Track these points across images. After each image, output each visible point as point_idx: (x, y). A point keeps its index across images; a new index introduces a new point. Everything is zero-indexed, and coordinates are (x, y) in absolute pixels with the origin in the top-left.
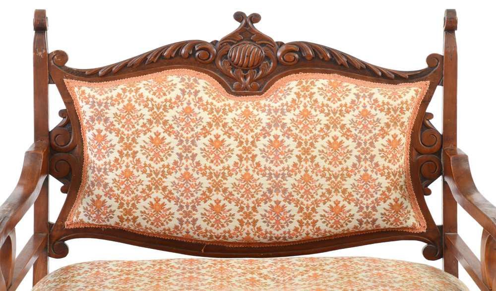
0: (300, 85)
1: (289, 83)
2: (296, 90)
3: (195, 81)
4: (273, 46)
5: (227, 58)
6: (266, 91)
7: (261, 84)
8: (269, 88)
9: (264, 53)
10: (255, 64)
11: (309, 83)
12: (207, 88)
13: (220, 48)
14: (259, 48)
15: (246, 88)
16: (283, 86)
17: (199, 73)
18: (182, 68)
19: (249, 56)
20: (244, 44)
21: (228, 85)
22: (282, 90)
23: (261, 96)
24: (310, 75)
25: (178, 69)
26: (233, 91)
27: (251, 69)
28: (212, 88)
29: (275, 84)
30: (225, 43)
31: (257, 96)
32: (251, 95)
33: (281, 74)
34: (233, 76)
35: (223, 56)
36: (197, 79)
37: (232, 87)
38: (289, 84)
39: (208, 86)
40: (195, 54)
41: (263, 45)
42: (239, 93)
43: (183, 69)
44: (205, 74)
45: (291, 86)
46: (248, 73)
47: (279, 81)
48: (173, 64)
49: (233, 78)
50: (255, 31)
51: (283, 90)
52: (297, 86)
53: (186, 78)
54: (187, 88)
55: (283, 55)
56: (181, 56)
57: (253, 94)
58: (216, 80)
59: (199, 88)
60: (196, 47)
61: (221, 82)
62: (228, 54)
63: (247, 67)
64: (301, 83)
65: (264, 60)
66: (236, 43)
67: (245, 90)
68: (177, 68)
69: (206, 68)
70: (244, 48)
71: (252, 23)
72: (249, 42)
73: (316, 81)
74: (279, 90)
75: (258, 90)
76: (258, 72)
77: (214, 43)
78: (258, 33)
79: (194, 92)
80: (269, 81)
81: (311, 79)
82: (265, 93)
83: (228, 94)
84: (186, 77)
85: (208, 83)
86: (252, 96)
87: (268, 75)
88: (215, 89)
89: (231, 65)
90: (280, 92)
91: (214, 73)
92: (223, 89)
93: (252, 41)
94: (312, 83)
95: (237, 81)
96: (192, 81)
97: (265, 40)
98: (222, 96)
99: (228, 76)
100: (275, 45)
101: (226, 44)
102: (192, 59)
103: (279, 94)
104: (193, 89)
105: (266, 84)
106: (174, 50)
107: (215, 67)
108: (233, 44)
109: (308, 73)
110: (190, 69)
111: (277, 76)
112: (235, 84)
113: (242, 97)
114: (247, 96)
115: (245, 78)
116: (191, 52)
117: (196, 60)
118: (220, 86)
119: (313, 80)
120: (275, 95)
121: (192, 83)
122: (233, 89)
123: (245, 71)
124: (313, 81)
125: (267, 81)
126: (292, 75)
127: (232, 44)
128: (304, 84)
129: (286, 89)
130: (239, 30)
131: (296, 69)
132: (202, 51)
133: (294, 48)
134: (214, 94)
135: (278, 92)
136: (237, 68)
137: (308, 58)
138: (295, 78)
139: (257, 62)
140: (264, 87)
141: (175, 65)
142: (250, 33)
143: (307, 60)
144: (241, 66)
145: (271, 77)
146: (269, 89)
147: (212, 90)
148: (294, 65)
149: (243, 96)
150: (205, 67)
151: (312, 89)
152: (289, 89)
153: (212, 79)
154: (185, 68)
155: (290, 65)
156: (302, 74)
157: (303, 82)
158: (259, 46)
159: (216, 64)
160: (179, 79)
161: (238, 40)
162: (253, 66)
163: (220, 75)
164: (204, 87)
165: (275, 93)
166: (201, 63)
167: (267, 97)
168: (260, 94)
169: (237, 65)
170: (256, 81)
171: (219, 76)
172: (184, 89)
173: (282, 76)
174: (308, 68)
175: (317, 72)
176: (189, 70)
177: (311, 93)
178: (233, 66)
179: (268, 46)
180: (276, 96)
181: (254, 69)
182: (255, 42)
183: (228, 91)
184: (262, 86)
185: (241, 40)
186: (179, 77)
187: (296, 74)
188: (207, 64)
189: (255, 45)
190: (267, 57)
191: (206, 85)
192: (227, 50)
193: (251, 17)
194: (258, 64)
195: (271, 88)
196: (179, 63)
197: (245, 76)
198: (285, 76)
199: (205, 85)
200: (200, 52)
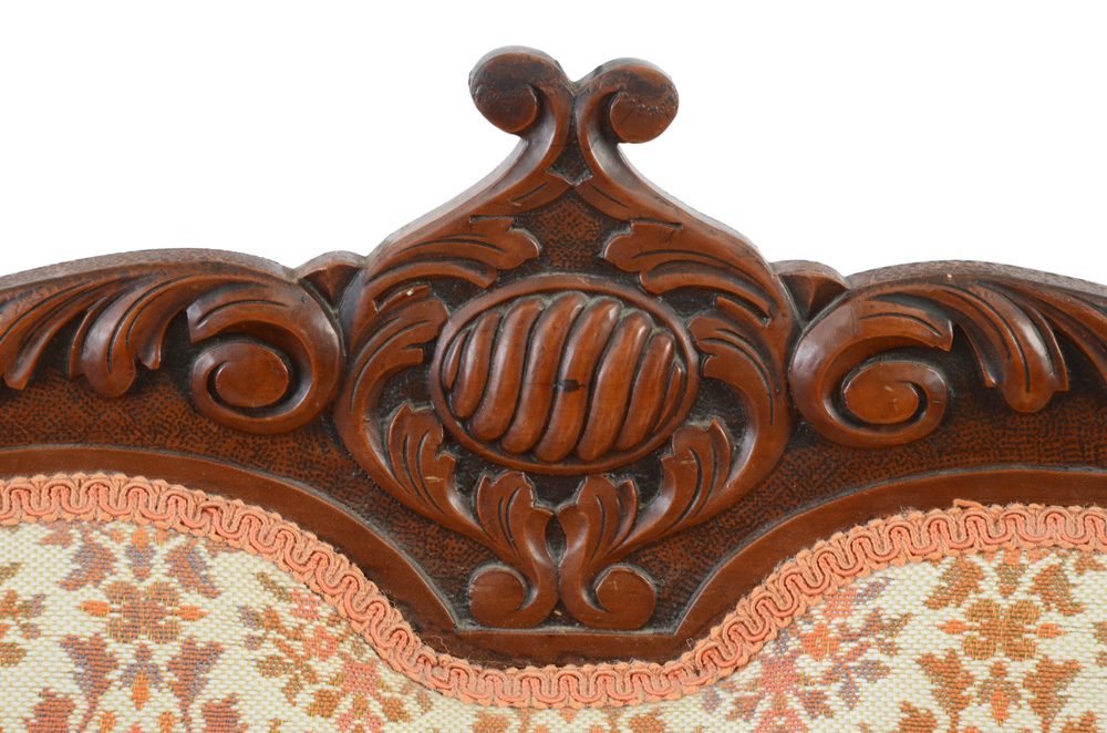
0: (960, 594)
1: (877, 577)
2: (927, 635)
3: (187, 567)
4: (764, 305)
5: (420, 394)
6: (702, 631)
7: (672, 575)
8: (731, 607)
9: (692, 356)
10: (630, 436)
11: (1026, 581)
12: (273, 621)
13: (375, 324)
14: (659, 320)
15: (560, 605)
16: (838, 600)
17: (218, 499)
18: (91, 467)
19: (584, 385)
20: (549, 292)
21: (429, 584)
22: (822, 630)
23: (671, 665)
24: (1030, 518)
25: (59, 477)
26: (466, 627)
27: (594, 474)
28: (313, 616)
29: (773, 584)
30: (407, 282)
31: (638, 665)
32: (595, 660)
33: (815, 506)
34: (470, 520)
35: (391, 378)
36: (201, 548)
37: (459, 595)
38: (875, 590)
39: (282, 608)
40: (188, 359)
41: (686, 299)
42: (510, 639)
43: (100, 476)
44: (257, 510)
45: (889, 605)
46: (576, 499)
47: (803, 559)
48: (20, 439)
49: (463, 533)
50: (628, 202)
51: (834, 633)
52: (936, 602)
53: (118, 550)
54: (125, 635)
55: (835, 374)
56: (79, 378)
57: (612, 653)
58: (340, 548)
59: (215, 623)
60: (194, 312)
61: (377, 567)
62: (429, 358)
63: (572, 455)
64: (962, 582)
65: (695, 409)
66: (490, 288)
67: (551, 619)
68: (49, 467)
69: (269, 464)
70: (547, 324)
71: (611, 140)
72: (582, 280)
73: (1080, 571)
74: (807, 629)
75: (651, 622)
76: (648, 494)
77: (330, 280)
78: (656, 217)
79: (173, 666)
80: (726, 563)
81: (1039, 550)
82: (701, 645)
83: (429, 651)
84: (116, 536)
85: (283, 579)
86: (604, 667)
87: (724, 511)
88: (334, 620)
89: (450, 439)
90: (812, 646)
91: (322, 497)
92: (395, 618)
93: (607, 268)
94: (1052, 586)
95: (494, 556)
96: (159, 572)
97: (702, 266)
98: (383, 672)
99: (429, 521)
100: (774, 301)
101: (416, 298)
102: (164, 401)
103: (807, 665)
104: (165, 635)
105: (708, 581)
106: (26, 341)
107: (335, 455)
108: (467, 291)
109: (1016, 507)
110: (151, 474)
111: (784, 522)
112: (484, 576)
113: (531, 670)
114: (570, 668)
115: (554, 533)
116: (153, 358)
117: (195, 410)
118: (370, 590)
119: (1052, 559)
120: (769, 664)
121: (161, 591)
122: (468, 614)
123: (555, 486)
124: (1054, 572)
125: (716, 559)
126: (897, 519)
127: (460, 291)
128: (990, 589)
129: (856, 622)
130: (516, 193)
131: (927, 477)
132: (239, 346)
133: (914, 321)
134: (327, 668)
135: (794, 644)
136: (495, 466)
137: (1026, 399)
138: (922, 540)
139: (644, 420)
140: (694, 601)
141: (37, 448)
142: (596, 213)
143: (1008, 410)
144: (529, 452)
145: (745, 529)
146: (729, 618)
147: (308, 634)
148: (911, 444)
149: (540, 663)
150: (261, 459)
151: (1049, 632)
152: (874, 623)
153: (309, 542)
154: (109, 468)
155: (886, 448)
156: (976, 508)
157: (975, 574)
158: (659, 306)
159: (346, 436)
160: (61, 561)
161: (503, 262)
162: (612, 450)
163: (371, 513)
164: (249, 617)
165: (769, 650)
166: (229, 427)
167: (709, 675)
168: (663, 651)
169: (496, 442)
170: (631, 555)
171: (365, 523)
172: (97, 644)
173: (823, 527)
174: (1017, 468)
175: (1086, 501)
176: (140, 480)
177: (1046, 666)
178: (464, 450)
179: (722, 311)
180: (780, 674)
181: (617, 471)
182: (628, 277)
183: (431, 627)
184: (682, 590)
185: (531, 265)
186: (65, 541)
187: (925, 508)
188: (275, 435)
189: (629, 303)
190: (716, 389)
191: (268, 598)
192: (420, 333)
193: (607, 98)
194: (649, 434)
195: (744, 608)
196: (64, 432)
197: (554, 519)
198: (846, 525)
199: (260, 600)
200: (224, 349)
